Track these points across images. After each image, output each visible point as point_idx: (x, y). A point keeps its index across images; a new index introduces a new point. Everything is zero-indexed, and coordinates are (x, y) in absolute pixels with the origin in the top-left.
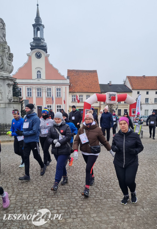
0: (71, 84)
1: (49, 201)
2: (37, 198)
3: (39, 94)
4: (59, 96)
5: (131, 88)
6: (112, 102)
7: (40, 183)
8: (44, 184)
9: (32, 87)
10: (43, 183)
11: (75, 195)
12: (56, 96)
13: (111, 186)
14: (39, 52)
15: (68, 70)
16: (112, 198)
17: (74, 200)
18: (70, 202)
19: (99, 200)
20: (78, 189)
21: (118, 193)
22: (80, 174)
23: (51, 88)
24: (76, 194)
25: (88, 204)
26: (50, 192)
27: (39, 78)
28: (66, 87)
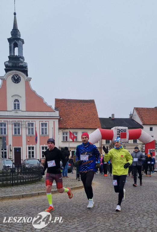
0: (60, 117)
3: (17, 131)
4: (44, 134)
9: (7, 121)
12: (41, 134)
14: (17, 75)
15: (56, 99)
23: (33, 123)
27: (17, 109)
28: (54, 122)
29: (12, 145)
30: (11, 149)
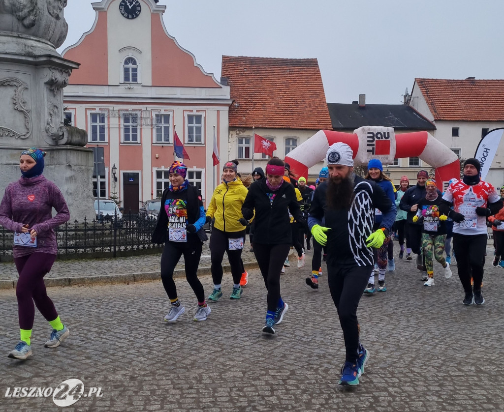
0: (234, 101)
3: (131, 134)
4: (194, 142)
5: (430, 117)
9: (108, 110)
15: (224, 57)
23: (169, 115)
27: (131, 81)
28: (218, 111)
29: (117, 166)
30: (117, 176)
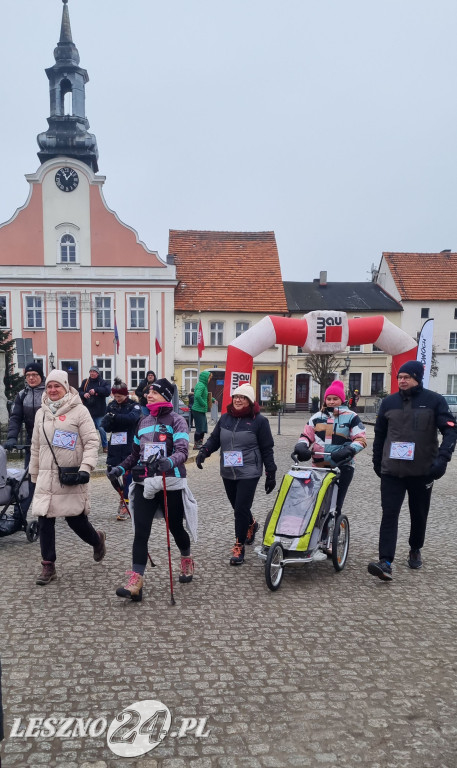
0: (180, 282)
1: (101, 695)
2: (61, 685)
3: (69, 319)
4: (138, 327)
5: (398, 297)
6: (329, 347)
7: (72, 630)
8: (84, 636)
9: (45, 294)
10: (81, 632)
11: (192, 677)
12: (129, 327)
13: (324, 647)
14: (70, 169)
15: (171, 231)
16: (326, 690)
17: (190, 693)
18: (177, 701)
19: (280, 696)
20: (203, 656)
21: (348, 672)
22: (211, 602)
23: (109, 298)
24: (199, 673)
25: (239, 708)
26: (107, 665)
27: (68, 261)
29: (55, 355)
30: (55, 365)
